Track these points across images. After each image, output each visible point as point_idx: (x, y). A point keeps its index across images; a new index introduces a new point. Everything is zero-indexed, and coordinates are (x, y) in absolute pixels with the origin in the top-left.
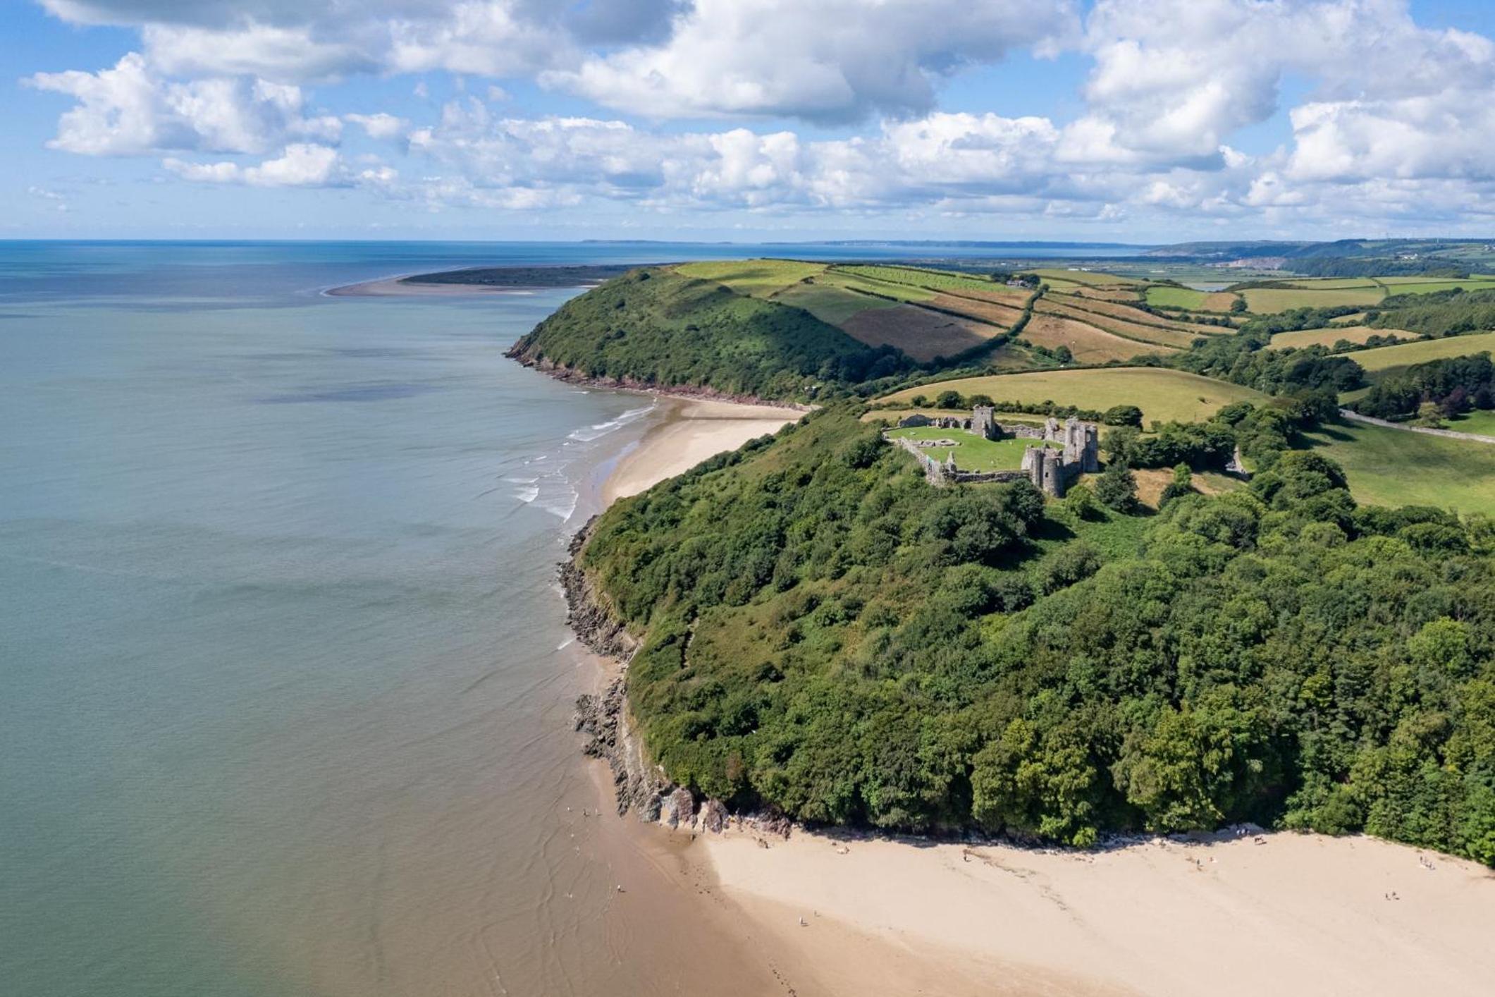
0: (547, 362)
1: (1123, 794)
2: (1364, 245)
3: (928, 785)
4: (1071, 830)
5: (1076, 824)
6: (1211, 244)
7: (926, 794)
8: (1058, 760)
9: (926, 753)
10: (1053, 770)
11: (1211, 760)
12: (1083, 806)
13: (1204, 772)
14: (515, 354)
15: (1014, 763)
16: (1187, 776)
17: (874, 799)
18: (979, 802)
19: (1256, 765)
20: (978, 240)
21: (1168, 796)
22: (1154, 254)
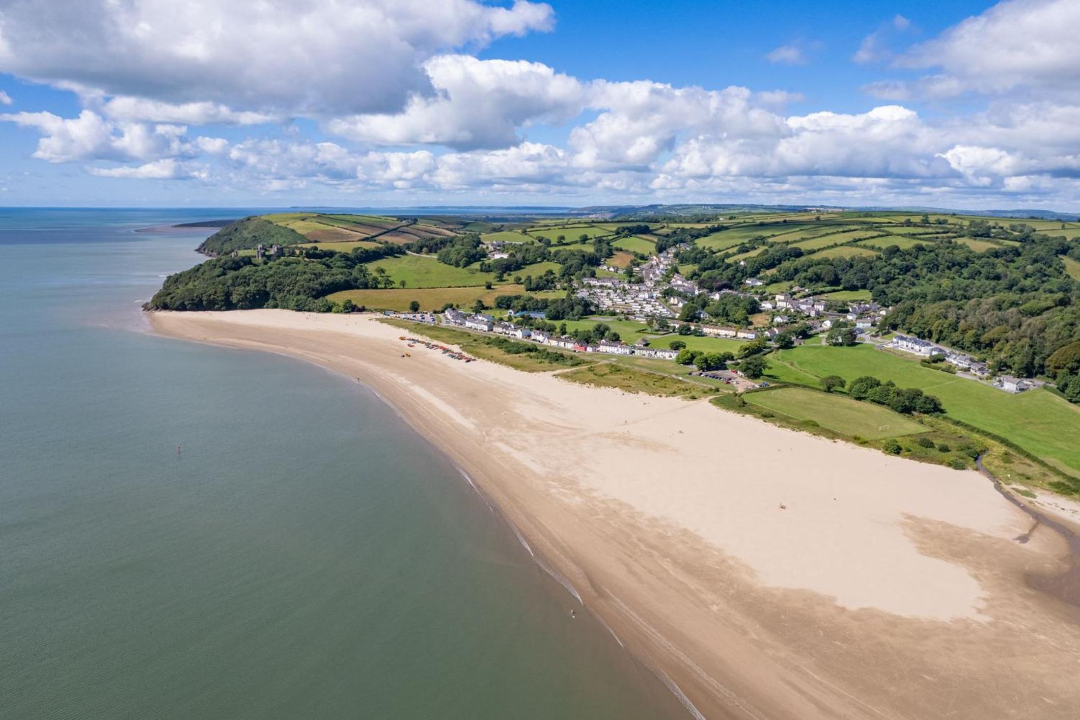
0: (206, 251)
1: (232, 301)
2: (659, 207)
3: (195, 300)
4: (221, 308)
5: (222, 306)
6: (599, 207)
7: (195, 302)
8: (219, 295)
9: (195, 295)
10: (218, 297)
11: (248, 296)
12: (223, 303)
13: (246, 297)
14: (198, 250)
15: (210, 295)
16: (243, 299)
17: (186, 303)
18: (204, 303)
19: (257, 297)
20: (515, 205)
21: (239, 301)
22: (573, 212)
